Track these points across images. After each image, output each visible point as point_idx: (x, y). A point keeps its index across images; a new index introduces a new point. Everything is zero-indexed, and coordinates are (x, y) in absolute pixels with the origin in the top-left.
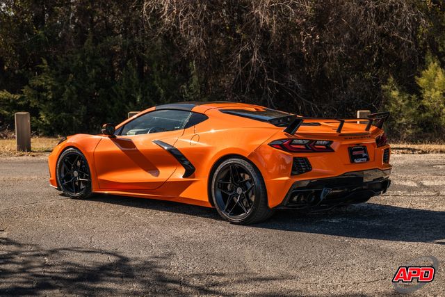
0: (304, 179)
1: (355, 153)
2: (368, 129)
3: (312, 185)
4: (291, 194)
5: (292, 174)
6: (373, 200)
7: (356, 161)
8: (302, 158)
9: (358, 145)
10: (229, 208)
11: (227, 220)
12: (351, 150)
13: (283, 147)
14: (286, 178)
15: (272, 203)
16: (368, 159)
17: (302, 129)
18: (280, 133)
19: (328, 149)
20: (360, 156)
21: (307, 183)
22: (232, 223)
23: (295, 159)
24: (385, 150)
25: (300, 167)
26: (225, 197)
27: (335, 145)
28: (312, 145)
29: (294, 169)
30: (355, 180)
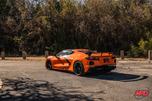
0: (93, 66)
1: (105, 60)
2: (109, 55)
3: (95, 67)
4: (89, 70)
5: (89, 65)
6: (112, 71)
7: (105, 62)
8: (92, 61)
9: (106, 58)
10: (77, 72)
11: (77, 75)
12: (104, 60)
13: (87, 59)
14: (88, 66)
15: (85, 71)
16: (109, 62)
17: (92, 55)
18: (87, 56)
19: (98, 59)
20: (107, 61)
21: (94, 67)
22: (78, 76)
23: (90, 62)
24: (115, 60)
25: (91, 63)
26: (76, 70)
27: (100, 59)
28: (94, 58)
29: (90, 64)
30: (106, 66)
